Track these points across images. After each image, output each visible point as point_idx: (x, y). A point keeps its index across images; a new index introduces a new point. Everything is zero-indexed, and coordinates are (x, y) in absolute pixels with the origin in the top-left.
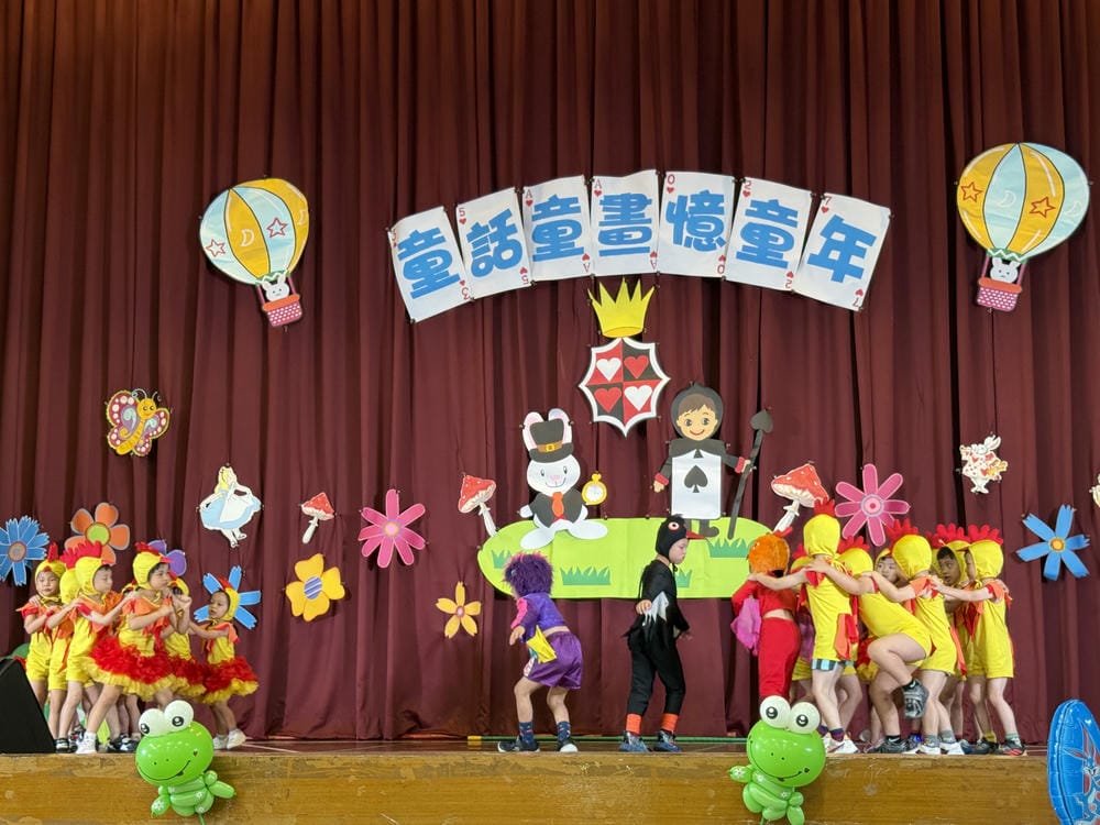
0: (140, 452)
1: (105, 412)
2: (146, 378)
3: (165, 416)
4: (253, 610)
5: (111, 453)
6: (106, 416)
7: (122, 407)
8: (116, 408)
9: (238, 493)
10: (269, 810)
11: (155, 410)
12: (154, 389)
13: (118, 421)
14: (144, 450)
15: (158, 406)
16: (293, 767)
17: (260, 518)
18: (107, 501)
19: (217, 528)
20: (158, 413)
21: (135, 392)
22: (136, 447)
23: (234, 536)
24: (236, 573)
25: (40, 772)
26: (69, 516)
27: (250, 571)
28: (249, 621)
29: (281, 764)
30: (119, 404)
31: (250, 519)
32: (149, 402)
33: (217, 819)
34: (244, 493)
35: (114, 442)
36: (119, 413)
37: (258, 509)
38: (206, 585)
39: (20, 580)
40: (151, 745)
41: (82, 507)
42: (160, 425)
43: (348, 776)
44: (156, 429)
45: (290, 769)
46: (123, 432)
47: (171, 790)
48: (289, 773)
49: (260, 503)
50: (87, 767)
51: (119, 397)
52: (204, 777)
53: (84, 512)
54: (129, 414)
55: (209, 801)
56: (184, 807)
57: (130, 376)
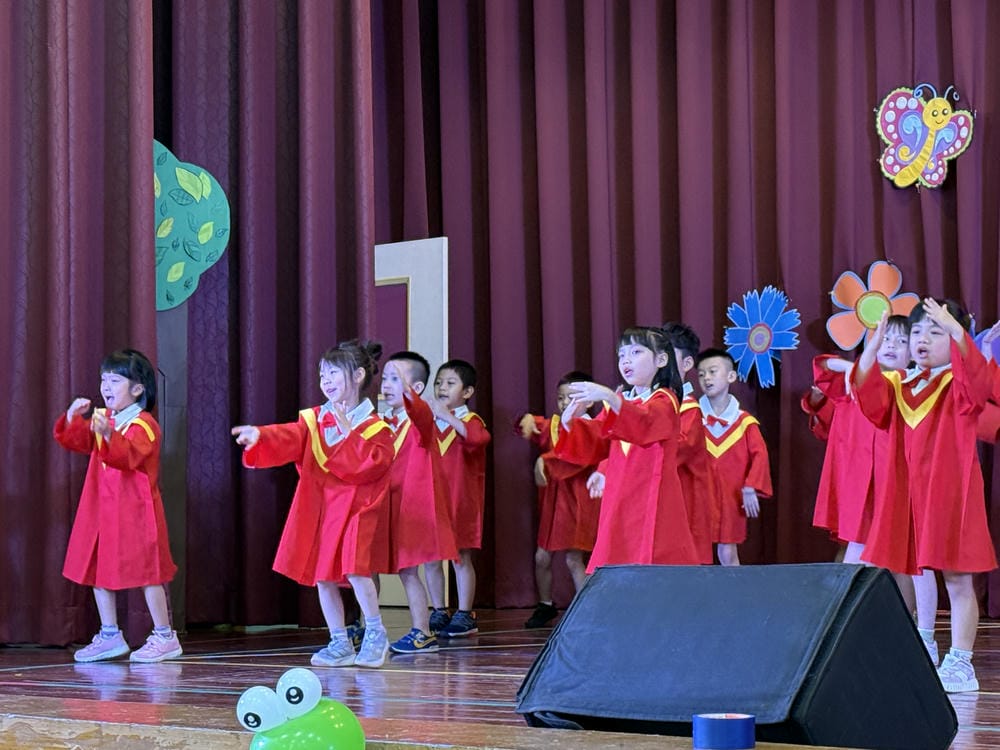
0: (929, 182)
1: (875, 123)
2: (934, 68)
3: (966, 123)
5: (886, 185)
6: (876, 130)
7: (900, 113)
8: (891, 116)
11: (951, 115)
12: (947, 82)
13: (895, 136)
14: (937, 177)
18: (885, 260)
20: (955, 119)
21: (916, 91)
26: (829, 282)
30: (895, 109)
32: (940, 103)
35: (890, 168)
36: (895, 123)
39: (767, 381)
41: (849, 269)
42: (959, 137)
44: (953, 145)
46: (904, 153)
51: (894, 98)
53: (849, 279)
54: (910, 124)
57: (910, 67)
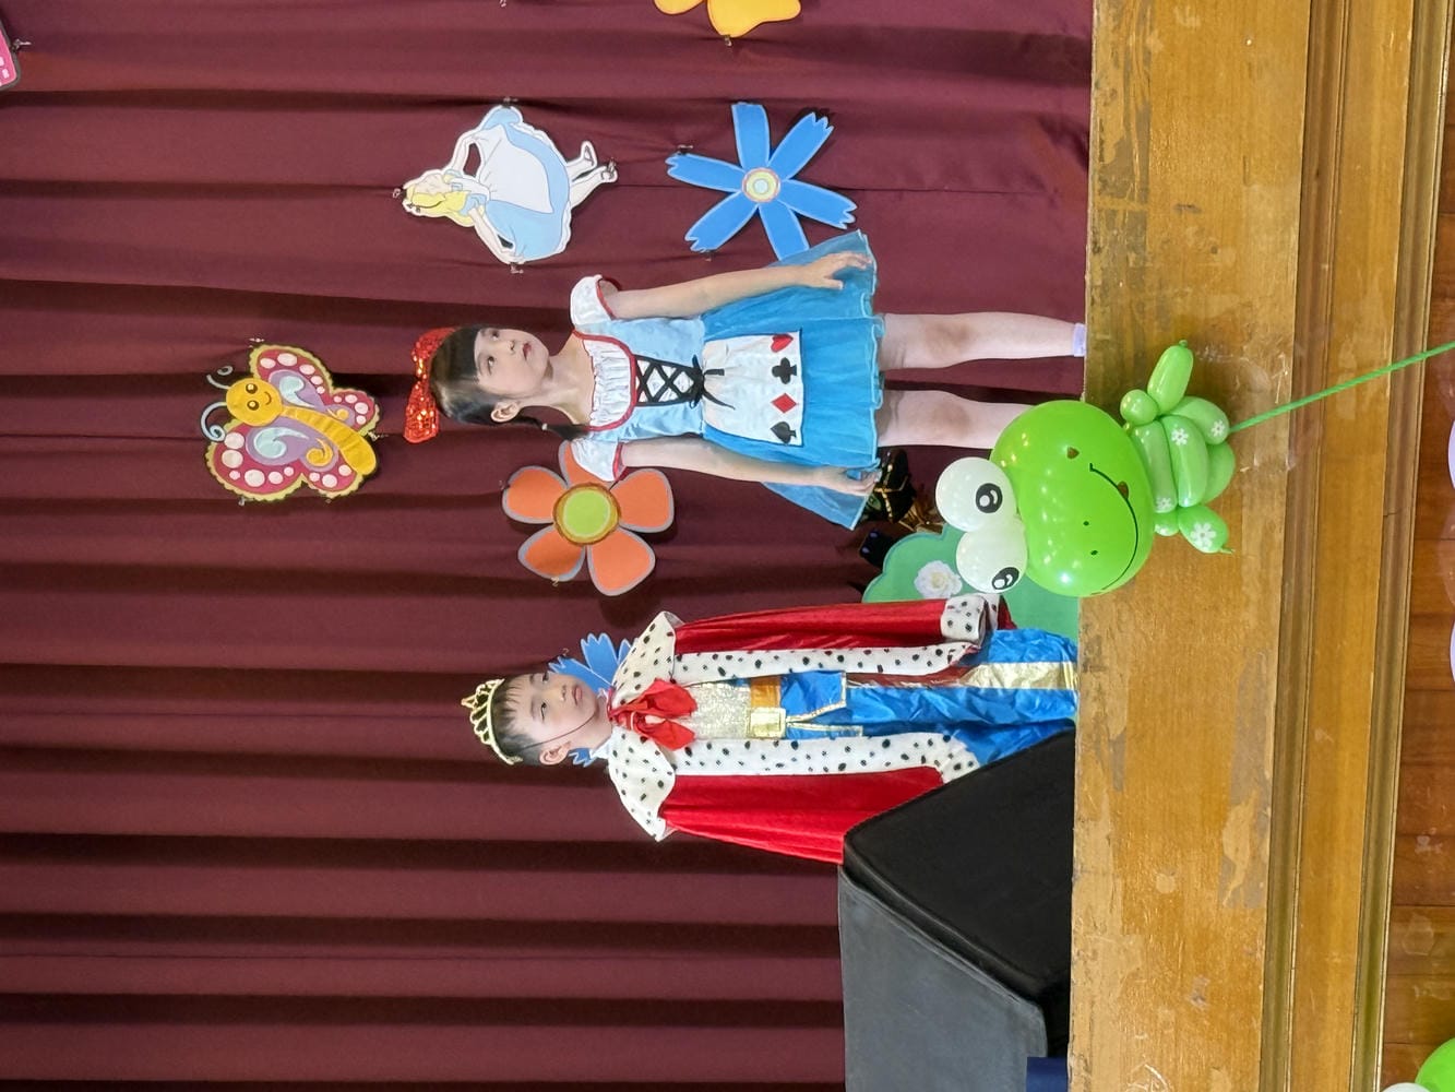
1: (265, 504)
2: (173, 405)
3: (272, 355)
4: (783, 120)
5: (371, 489)
7: (249, 462)
8: (254, 478)
9: (473, 164)
10: (1226, 257)
11: (257, 379)
14: (361, 408)
15: (248, 374)
16: (1119, 197)
17: (536, 109)
18: (502, 492)
19: (568, 217)
20: (265, 373)
21: (212, 436)
22: (357, 427)
23: (586, 174)
24: (683, 168)
25: (1114, 814)
26: (537, 587)
27: (683, 131)
28: (813, 132)
29: (1110, 225)
30: (243, 469)
31: (541, 135)
32: (236, 397)
33: (1247, 387)
34: (473, 148)
35: (343, 481)
37: (515, 113)
38: (716, 246)
40: (1047, 560)
41: (516, 553)
42: (296, 368)
43: (1148, 53)
45: (1126, 206)
46: (313, 458)
47: (1165, 506)
48: (1135, 206)
49: (499, 107)
50: (1104, 705)
51: (225, 471)
52: (1135, 426)
53: (530, 553)
54: (269, 445)
55: (1201, 410)
56: (1211, 473)
57: (171, 444)
